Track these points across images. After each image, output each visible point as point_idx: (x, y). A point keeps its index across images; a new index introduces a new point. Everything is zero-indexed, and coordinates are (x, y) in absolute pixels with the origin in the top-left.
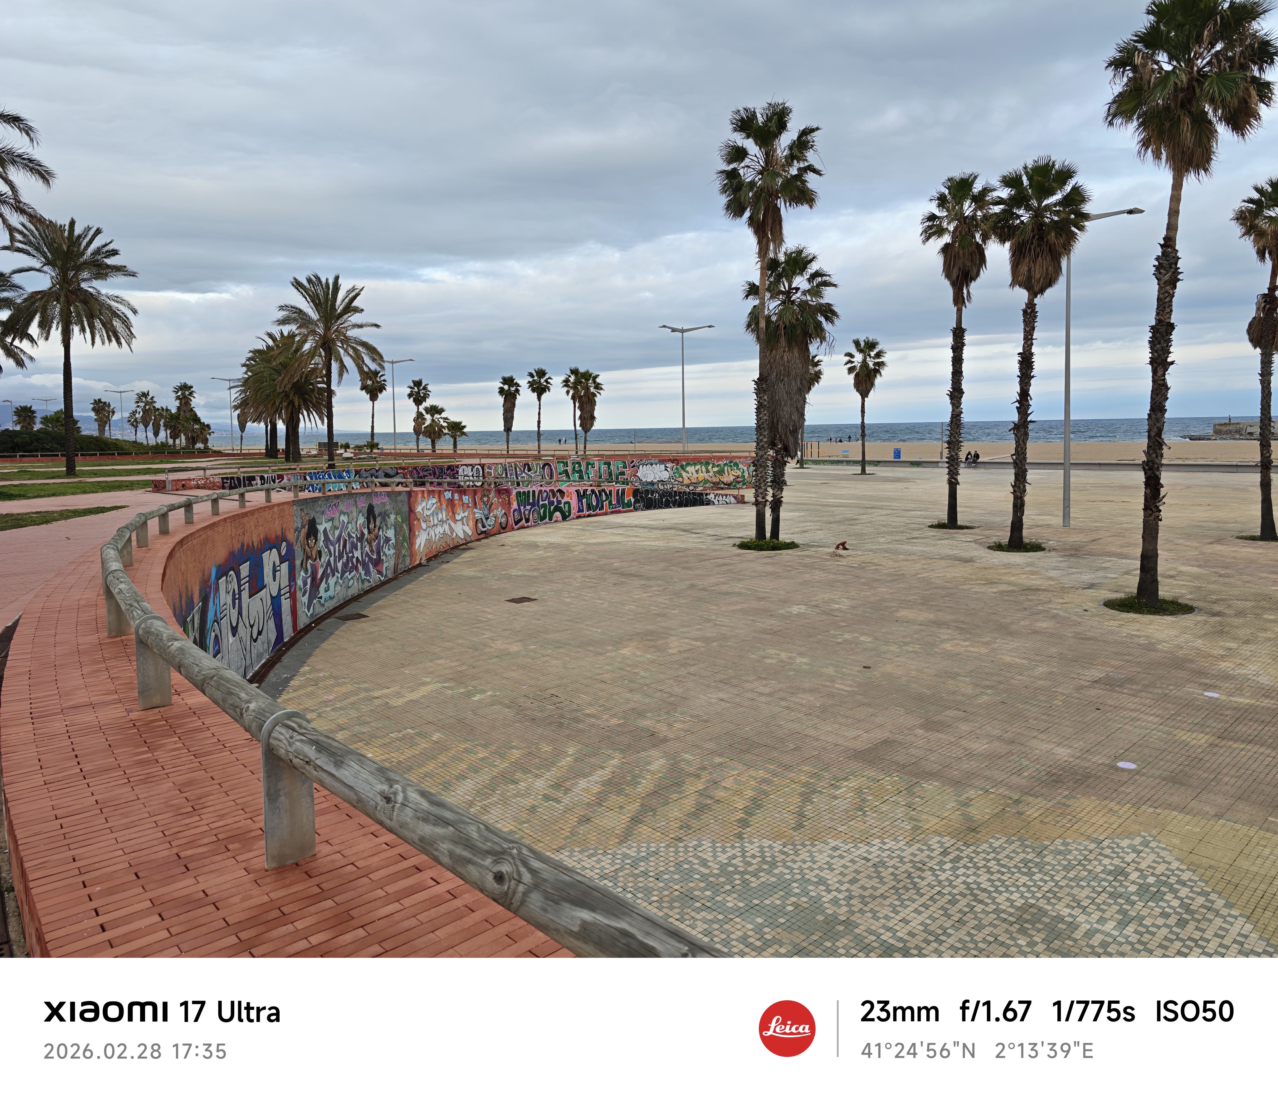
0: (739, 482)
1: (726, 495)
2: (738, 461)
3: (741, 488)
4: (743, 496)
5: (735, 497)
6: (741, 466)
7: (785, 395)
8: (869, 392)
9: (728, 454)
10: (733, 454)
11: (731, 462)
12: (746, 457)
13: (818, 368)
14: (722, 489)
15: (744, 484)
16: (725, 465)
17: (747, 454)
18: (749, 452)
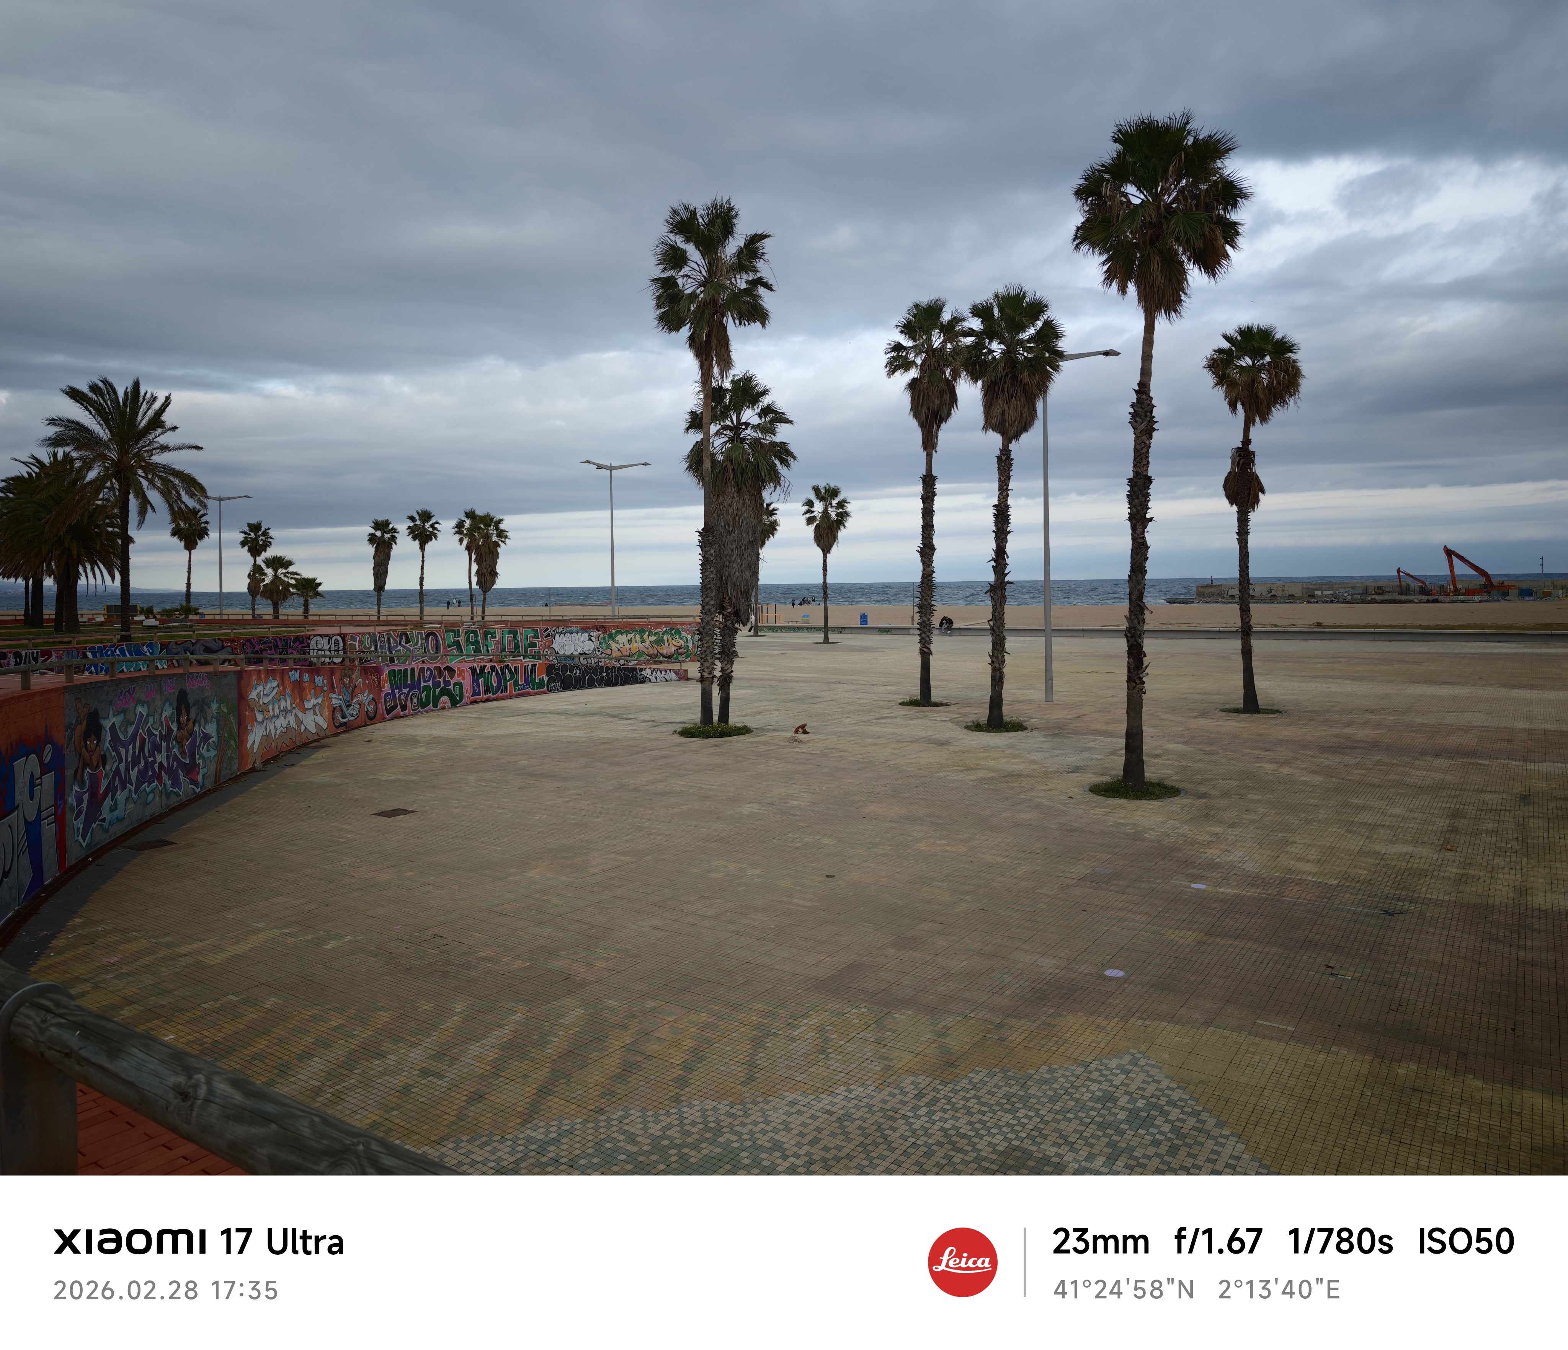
0: (681, 654)
1: (666, 671)
2: (680, 628)
3: (684, 661)
4: (686, 671)
5: (676, 673)
6: (683, 634)
7: (735, 550)
8: (831, 547)
9: (669, 619)
10: (674, 620)
11: (671, 629)
12: (690, 623)
13: (774, 518)
14: (661, 662)
15: (687, 657)
16: (664, 633)
17: (691, 620)
18: (694, 617)
